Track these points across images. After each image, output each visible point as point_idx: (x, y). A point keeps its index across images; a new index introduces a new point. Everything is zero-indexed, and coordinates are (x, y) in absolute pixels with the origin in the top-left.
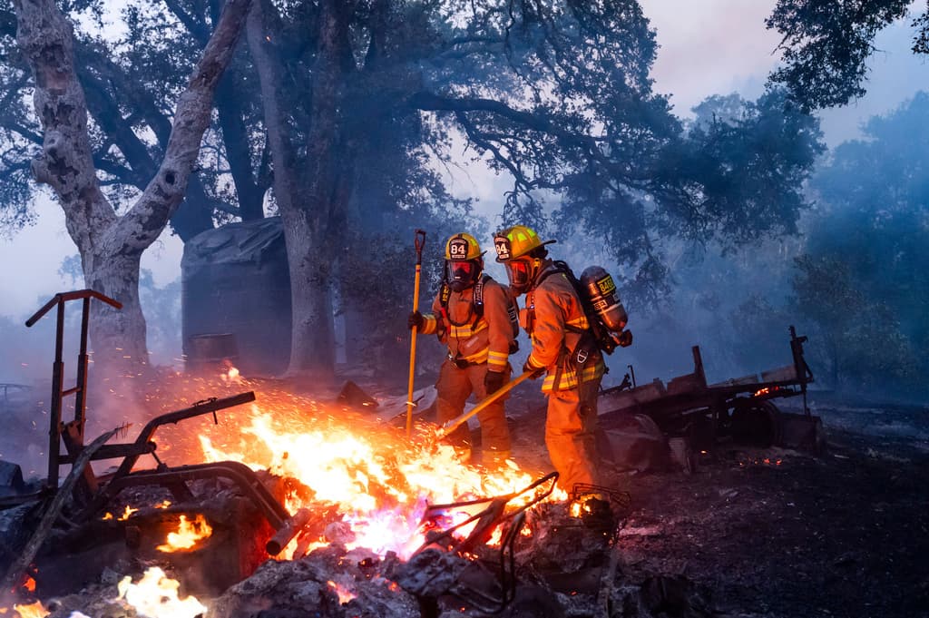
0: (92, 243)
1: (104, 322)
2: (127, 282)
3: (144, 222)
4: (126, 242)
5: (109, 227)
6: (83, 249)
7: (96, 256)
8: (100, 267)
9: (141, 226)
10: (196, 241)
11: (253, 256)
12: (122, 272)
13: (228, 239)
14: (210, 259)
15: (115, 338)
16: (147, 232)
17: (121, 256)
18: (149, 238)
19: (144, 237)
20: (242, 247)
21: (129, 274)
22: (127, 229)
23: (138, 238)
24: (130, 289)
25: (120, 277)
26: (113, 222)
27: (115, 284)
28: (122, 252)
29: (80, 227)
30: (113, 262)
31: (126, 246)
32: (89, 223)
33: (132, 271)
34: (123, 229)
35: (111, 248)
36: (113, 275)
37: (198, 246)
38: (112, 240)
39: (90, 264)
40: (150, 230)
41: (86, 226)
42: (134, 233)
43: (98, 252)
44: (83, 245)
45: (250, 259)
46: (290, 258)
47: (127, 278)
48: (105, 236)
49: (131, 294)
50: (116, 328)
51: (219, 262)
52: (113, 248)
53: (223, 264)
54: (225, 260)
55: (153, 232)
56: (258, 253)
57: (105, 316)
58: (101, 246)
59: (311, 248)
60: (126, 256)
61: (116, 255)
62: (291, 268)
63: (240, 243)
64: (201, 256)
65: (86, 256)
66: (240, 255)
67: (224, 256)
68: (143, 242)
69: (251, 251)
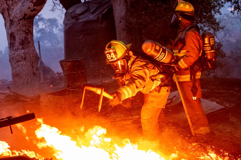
0: (9, 13)
1: (16, 55)
2: (27, 34)
3: (34, 2)
4: (26, 13)
5: (17, 5)
6: (5, 17)
7: (11, 21)
8: (13, 26)
9: (32, 4)
10: (71, 10)
11: (98, 17)
12: (24, 29)
13: (86, 9)
14: (77, 19)
15: (22, 63)
16: (35, 7)
17: (23, 20)
18: (36, 10)
19: (34, 10)
20: (93, 13)
21: (28, 29)
22: (26, 6)
23: (31, 10)
24: (29, 37)
25: (23, 31)
26: (19, 3)
27: (21, 35)
28: (24, 18)
29: (3, 6)
30: (19, 23)
31: (25, 15)
32: (7, 3)
33: (30, 27)
34: (24, 6)
35: (18, 16)
36: (20, 30)
37: (71, 13)
38: (18, 12)
39: (8, 24)
40: (37, 6)
41: (6, 4)
42: (29, 8)
43: (11, 18)
44: (5, 15)
45: (96, 19)
46: (115, 18)
47: (27, 31)
48: (15, 9)
49: (29, 40)
50: (22, 57)
51: (81, 21)
52: (19, 16)
53: (83, 22)
54: (84, 20)
55: (38, 7)
56: (100, 16)
57: (16, 51)
58: (13, 15)
59: (125, 13)
60: (26, 20)
61: (21, 20)
62: (116, 23)
63: (92, 11)
64: (73, 18)
65: (6, 21)
66: (92, 17)
67: (84, 18)
68: (34, 12)
69: (97, 15)
